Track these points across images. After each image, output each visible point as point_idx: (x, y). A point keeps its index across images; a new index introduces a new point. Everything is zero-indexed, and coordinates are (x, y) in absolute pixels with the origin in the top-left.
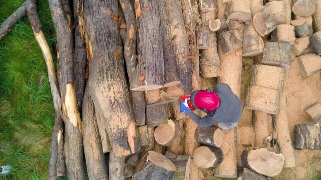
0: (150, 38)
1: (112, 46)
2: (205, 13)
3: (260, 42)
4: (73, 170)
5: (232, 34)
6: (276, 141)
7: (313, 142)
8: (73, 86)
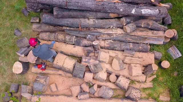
0: (84, 2)
2: (105, 42)
3: (86, 64)
5: (92, 52)
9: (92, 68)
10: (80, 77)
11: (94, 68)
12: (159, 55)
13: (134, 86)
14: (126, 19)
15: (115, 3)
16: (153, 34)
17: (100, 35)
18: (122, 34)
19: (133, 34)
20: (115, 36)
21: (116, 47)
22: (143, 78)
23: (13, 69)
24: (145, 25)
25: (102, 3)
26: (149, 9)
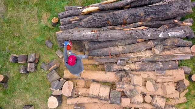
0: (113, 34)
1: (111, 20)
2: (135, 65)
3: (121, 89)
4: (66, 13)
5: (124, 76)
6: (78, 96)
8: (98, 10)
9: (128, 93)
10: (118, 103)
11: (130, 93)
12: (188, 69)
13: (169, 103)
14: (154, 43)
15: (142, 30)
16: (180, 51)
17: (130, 59)
18: (151, 55)
19: (162, 54)
20: (144, 58)
21: (147, 69)
22: (177, 94)
23: (48, 105)
24: (171, 43)
25: (130, 32)
26: (174, 31)
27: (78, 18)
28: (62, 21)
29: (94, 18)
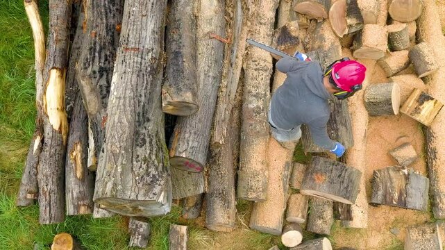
1: (114, 15)
4: (46, 189)
7: (396, 195)
8: (62, 74)
27: (79, 146)
28: (77, 207)
29: (94, 72)
